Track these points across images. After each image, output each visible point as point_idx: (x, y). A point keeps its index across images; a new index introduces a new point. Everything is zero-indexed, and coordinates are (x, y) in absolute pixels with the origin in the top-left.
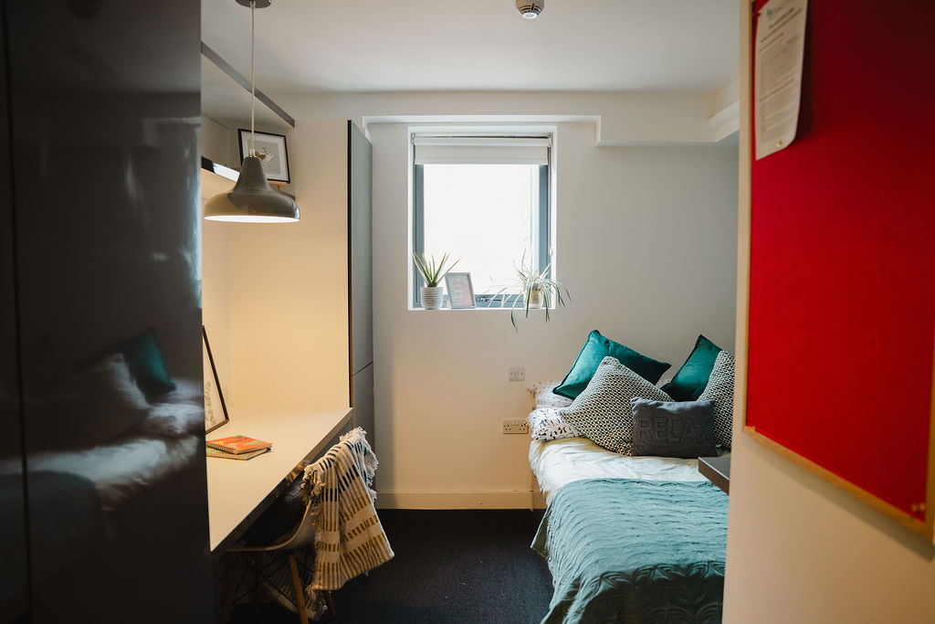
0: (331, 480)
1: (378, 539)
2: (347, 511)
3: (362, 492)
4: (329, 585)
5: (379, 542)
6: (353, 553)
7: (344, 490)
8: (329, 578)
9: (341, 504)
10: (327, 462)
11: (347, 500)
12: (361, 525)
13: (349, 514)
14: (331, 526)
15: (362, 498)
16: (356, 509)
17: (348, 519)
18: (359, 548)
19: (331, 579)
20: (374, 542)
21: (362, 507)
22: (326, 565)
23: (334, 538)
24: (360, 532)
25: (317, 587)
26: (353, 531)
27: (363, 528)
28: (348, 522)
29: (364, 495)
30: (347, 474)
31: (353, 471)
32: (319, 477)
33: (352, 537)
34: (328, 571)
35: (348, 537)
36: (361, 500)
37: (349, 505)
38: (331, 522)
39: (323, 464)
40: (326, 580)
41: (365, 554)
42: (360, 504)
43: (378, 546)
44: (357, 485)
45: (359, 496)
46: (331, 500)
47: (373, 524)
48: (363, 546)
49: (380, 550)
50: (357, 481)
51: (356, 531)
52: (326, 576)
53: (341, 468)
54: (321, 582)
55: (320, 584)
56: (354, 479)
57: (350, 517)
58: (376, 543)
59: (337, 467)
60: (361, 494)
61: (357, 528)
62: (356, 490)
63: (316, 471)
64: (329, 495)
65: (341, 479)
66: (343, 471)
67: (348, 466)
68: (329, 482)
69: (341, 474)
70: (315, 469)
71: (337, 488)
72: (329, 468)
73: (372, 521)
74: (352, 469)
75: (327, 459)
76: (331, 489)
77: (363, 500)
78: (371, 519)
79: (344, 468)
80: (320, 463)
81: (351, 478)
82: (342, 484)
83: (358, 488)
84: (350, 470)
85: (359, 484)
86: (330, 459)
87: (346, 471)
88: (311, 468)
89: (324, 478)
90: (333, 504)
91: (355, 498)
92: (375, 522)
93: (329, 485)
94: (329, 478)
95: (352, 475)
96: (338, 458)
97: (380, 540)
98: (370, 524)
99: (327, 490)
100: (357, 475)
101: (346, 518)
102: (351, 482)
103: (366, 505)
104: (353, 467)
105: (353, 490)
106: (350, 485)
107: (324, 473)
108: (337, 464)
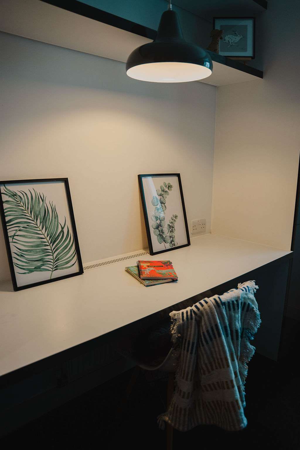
0: (191, 334)
1: (231, 405)
2: (204, 366)
3: (222, 353)
4: (175, 424)
6: (208, 404)
7: (203, 345)
8: (176, 417)
9: (198, 357)
10: (189, 313)
11: (205, 356)
12: (218, 383)
13: (205, 369)
14: (184, 374)
15: (221, 359)
16: (214, 367)
17: (204, 374)
18: (213, 402)
19: (178, 419)
20: (227, 406)
21: (221, 368)
23: (186, 387)
24: (216, 389)
25: (167, 419)
26: (209, 385)
27: (219, 387)
28: (204, 376)
29: (223, 356)
30: (208, 331)
31: (215, 330)
32: (175, 327)
33: (207, 390)
34: (177, 412)
36: (220, 361)
37: (207, 361)
38: (184, 371)
39: (185, 315)
40: (174, 418)
41: (219, 411)
42: (219, 364)
43: (230, 411)
44: (217, 344)
45: (218, 357)
46: (188, 351)
47: (228, 388)
48: (217, 402)
50: (218, 341)
51: (212, 386)
53: (203, 323)
54: (171, 417)
55: (169, 418)
56: (215, 337)
57: (207, 372)
58: (229, 408)
59: (198, 322)
60: (220, 355)
61: (213, 384)
62: (216, 349)
63: (176, 320)
64: (186, 346)
65: (202, 334)
66: (204, 327)
67: (210, 324)
68: (189, 333)
69: (203, 330)
70: (176, 317)
71: (196, 341)
72: (190, 321)
73: (227, 385)
74: (214, 327)
75: (191, 310)
76: (189, 341)
77: (222, 361)
78: (227, 382)
79: (205, 324)
80: (183, 313)
81: (212, 336)
82: (201, 338)
83: (218, 347)
84: (212, 328)
85: (220, 345)
86: (194, 312)
87: (207, 328)
88: (175, 315)
89: (181, 329)
90: (189, 356)
91: (215, 356)
92: (230, 386)
93: (188, 337)
94: (189, 329)
95: (214, 333)
96: (201, 313)
97: (234, 406)
98: (226, 387)
99: (186, 340)
100: (220, 336)
101: (202, 371)
102: (211, 339)
103: (224, 367)
104: (217, 325)
105: (214, 347)
106: (210, 343)
107: (183, 325)
108: (201, 318)
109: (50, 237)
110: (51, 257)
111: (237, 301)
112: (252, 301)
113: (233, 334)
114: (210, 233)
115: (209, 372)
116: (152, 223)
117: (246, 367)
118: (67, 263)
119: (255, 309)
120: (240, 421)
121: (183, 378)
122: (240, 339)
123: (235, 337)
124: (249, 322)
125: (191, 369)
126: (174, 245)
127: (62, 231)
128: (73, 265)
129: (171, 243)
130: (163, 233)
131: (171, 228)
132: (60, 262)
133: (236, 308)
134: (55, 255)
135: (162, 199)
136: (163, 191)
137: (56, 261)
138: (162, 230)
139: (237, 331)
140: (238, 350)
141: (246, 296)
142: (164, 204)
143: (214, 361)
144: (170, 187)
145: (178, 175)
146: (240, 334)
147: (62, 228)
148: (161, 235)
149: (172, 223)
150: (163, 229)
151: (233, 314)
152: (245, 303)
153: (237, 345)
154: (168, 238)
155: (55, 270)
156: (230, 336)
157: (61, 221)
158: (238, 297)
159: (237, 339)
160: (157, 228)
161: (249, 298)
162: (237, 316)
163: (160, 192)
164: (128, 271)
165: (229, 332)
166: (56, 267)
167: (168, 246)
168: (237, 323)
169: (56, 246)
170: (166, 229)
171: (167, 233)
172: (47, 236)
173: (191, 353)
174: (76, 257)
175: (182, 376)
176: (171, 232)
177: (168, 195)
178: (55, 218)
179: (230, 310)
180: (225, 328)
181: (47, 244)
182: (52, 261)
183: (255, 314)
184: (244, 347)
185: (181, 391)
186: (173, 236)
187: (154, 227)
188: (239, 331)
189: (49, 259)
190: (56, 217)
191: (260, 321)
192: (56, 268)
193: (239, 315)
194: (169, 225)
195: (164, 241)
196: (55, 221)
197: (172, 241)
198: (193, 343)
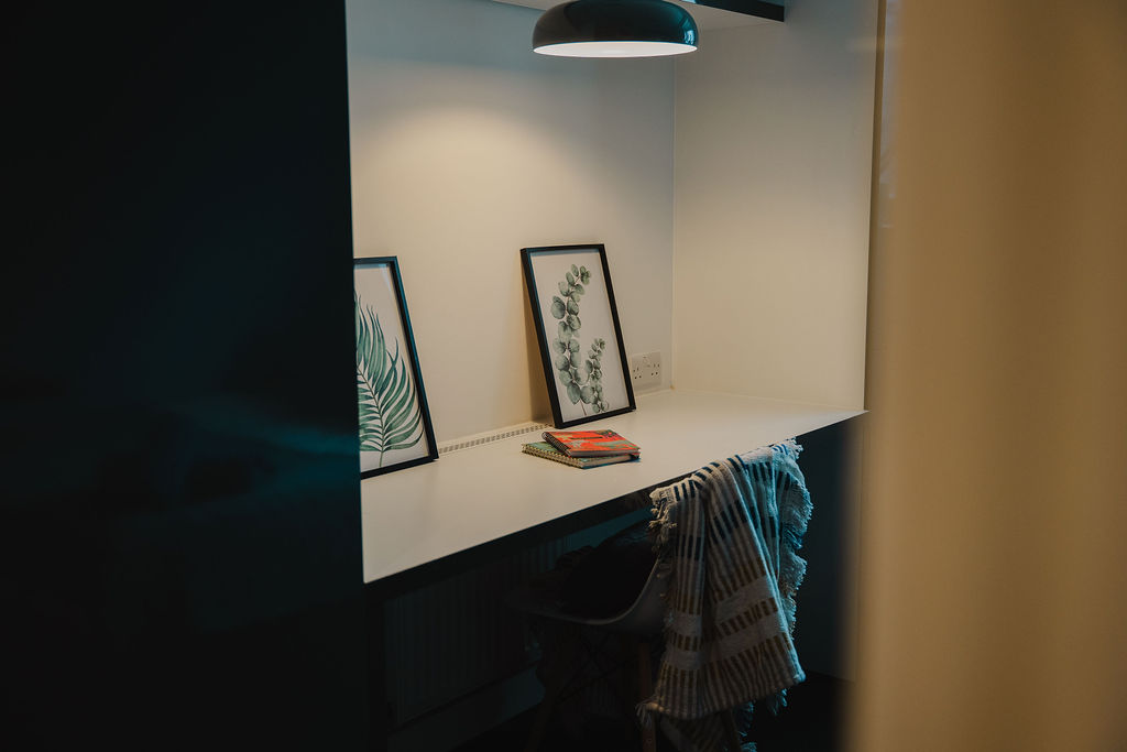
0: (693, 522)
1: (774, 644)
2: (719, 583)
3: (751, 552)
4: (673, 709)
5: (776, 649)
6: (730, 662)
7: (716, 542)
8: (674, 695)
9: (708, 568)
10: (688, 487)
11: (721, 562)
12: (747, 613)
13: (722, 587)
14: (685, 602)
15: (751, 563)
16: (738, 584)
17: (722, 598)
18: (740, 655)
19: (678, 697)
20: (767, 649)
21: (750, 581)
22: (673, 670)
23: (690, 626)
24: (744, 627)
25: (655, 706)
26: (731, 622)
27: (750, 620)
28: (720, 603)
29: (753, 558)
30: (723, 514)
31: (735, 511)
32: (666, 512)
33: (728, 633)
34: (675, 684)
35: (721, 630)
36: (748, 567)
37: (724, 573)
38: (686, 596)
39: (681, 490)
40: (670, 696)
41: (752, 670)
42: (746, 572)
43: (774, 656)
44: (742, 537)
45: (745, 559)
46: (689, 556)
47: (767, 613)
48: (748, 652)
49: (778, 664)
50: (743, 529)
51: (736, 622)
52: (671, 690)
53: (714, 501)
54: (662, 699)
55: (660, 703)
56: (737, 525)
57: (726, 595)
58: (771, 648)
59: (705, 502)
60: (748, 556)
61: (739, 618)
62: (740, 546)
63: (665, 499)
64: (686, 547)
65: (712, 521)
66: (716, 508)
67: (727, 501)
68: (689, 523)
69: (714, 513)
70: (665, 495)
71: (703, 536)
72: (690, 499)
73: (765, 608)
74: (734, 506)
75: (690, 482)
76: (691, 537)
77: (752, 567)
78: (763, 603)
79: (718, 502)
80: (676, 488)
81: (732, 524)
82: (712, 530)
83: (743, 542)
84: (730, 507)
85: (746, 537)
86: (696, 483)
87: (721, 508)
88: (661, 494)
89: (677, 514)
90: (692, 565)
91: (738, 562)
92: (771, 610)
93: (689, 529)
94: (690, 516)
95: (734, 517)
96: (710, 484)
97: (780, 645)
98: (762, 613)
99: (684, 537)
100: (744, 520)
101: (717, 594)
102: (730, 530)
103: (756, 577)
104: (738, 503)
105: (736, 545)
106: (728, 536)
107: (679, 506)
108: (709, 495)
109: (374, 381)
110: (378, 422)
111: (768, 464)
112: (794, 470)
113: (766, 525)
114: (672, 387)
115: (729, 593)
116: (556, 358)
117: (793, 602)
118: (407, 435)
119: (799, 484)
120: (791, 670)
121: (684, 610)
122: (778, 537)
123: (769, 533)
124: (790, 512)
125: (697, 591)
126: (603, 409)
127: (393, 369)
128: (417, 441)
129: (596, 403)
130: (578, 379)
131: (593, 367)
132: (394, 434)
133: (767, 475)
134: (384, 418)
135: (571, 303)
136: (572, 284)
137: (387, 431)
138: (576, 374)
139: (772, 519)
140: (776, 557)
141: (780, 459)
142: (576, 314)
143: (738, 570)
144: (584, 275)
145: (601, 249)
146: (777, 526)
147: (394, 363)
148: (574, 385)
149: (594, 357)
150: (578, 372)
151: (763, 486)
152: (781, 473)
153: (775, 548)
154: (589, 391)
155: (387, 449)
156: (760, 526)
157: (390, 347)
158: (770, 458)
159: (774, 536)
160: (566, 368)
161: (787, 465)
162: (769, 491)
163: (567, 287)
164: (529, 451)
165: (759, 518)
166: (389, 443)
167: (590, 410)
168: (770, 505)
169: (385, 400)
170: (583, 371)
171: (586, 382)
172: (369, 378)
173: (697, 559)
174: (420, 426)
175: (682, 606)
176: (593, 378)
177: (582, 294)
178: (379, 341)
179: (757, 479)
180: (752, 510)
181: (369, 394)
182: (380, 430)
183: (801, 492)
184: (787, 561)
185: (681, 637)
186: (599, 389)
187: (561, 367)
188: (776, 519)
189: (375, 426)
190: (381, 338)
191: (810, 507)
192: (389, 445)
193: (772, 490)
194: (588, 362)
195: (582, 398)
196: (379, 347)
197: (597, 399)
198: (699, 539)
